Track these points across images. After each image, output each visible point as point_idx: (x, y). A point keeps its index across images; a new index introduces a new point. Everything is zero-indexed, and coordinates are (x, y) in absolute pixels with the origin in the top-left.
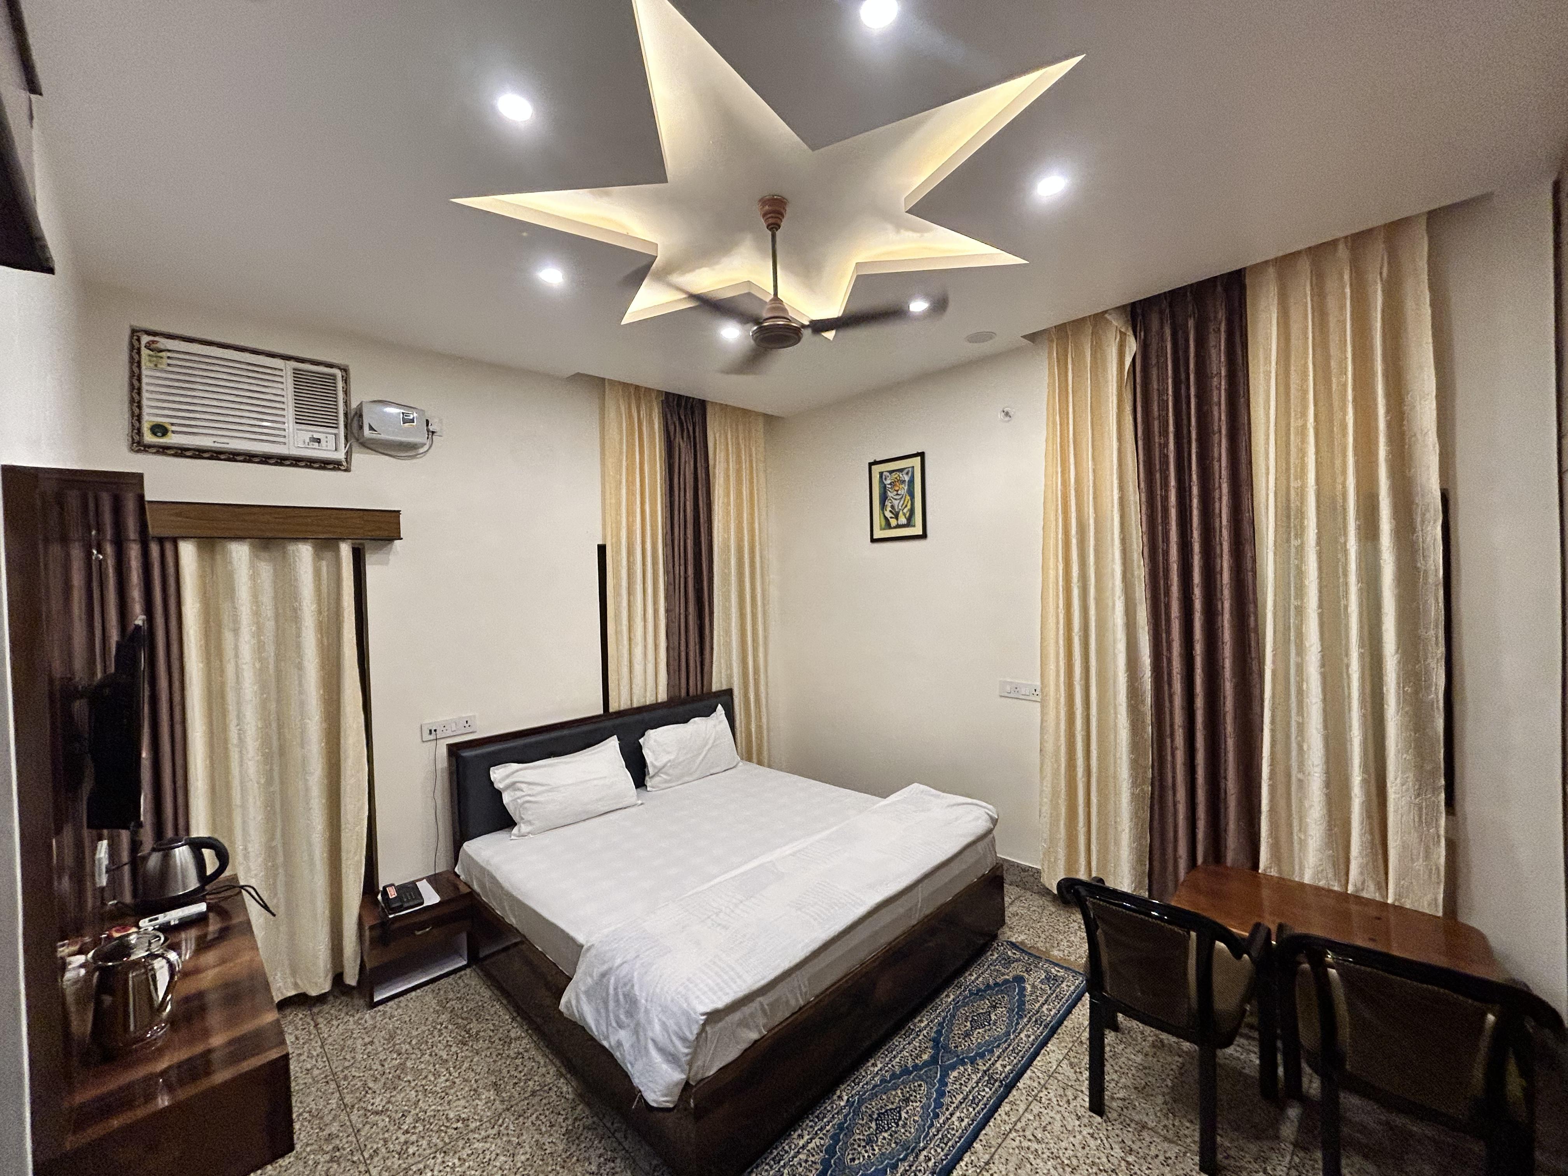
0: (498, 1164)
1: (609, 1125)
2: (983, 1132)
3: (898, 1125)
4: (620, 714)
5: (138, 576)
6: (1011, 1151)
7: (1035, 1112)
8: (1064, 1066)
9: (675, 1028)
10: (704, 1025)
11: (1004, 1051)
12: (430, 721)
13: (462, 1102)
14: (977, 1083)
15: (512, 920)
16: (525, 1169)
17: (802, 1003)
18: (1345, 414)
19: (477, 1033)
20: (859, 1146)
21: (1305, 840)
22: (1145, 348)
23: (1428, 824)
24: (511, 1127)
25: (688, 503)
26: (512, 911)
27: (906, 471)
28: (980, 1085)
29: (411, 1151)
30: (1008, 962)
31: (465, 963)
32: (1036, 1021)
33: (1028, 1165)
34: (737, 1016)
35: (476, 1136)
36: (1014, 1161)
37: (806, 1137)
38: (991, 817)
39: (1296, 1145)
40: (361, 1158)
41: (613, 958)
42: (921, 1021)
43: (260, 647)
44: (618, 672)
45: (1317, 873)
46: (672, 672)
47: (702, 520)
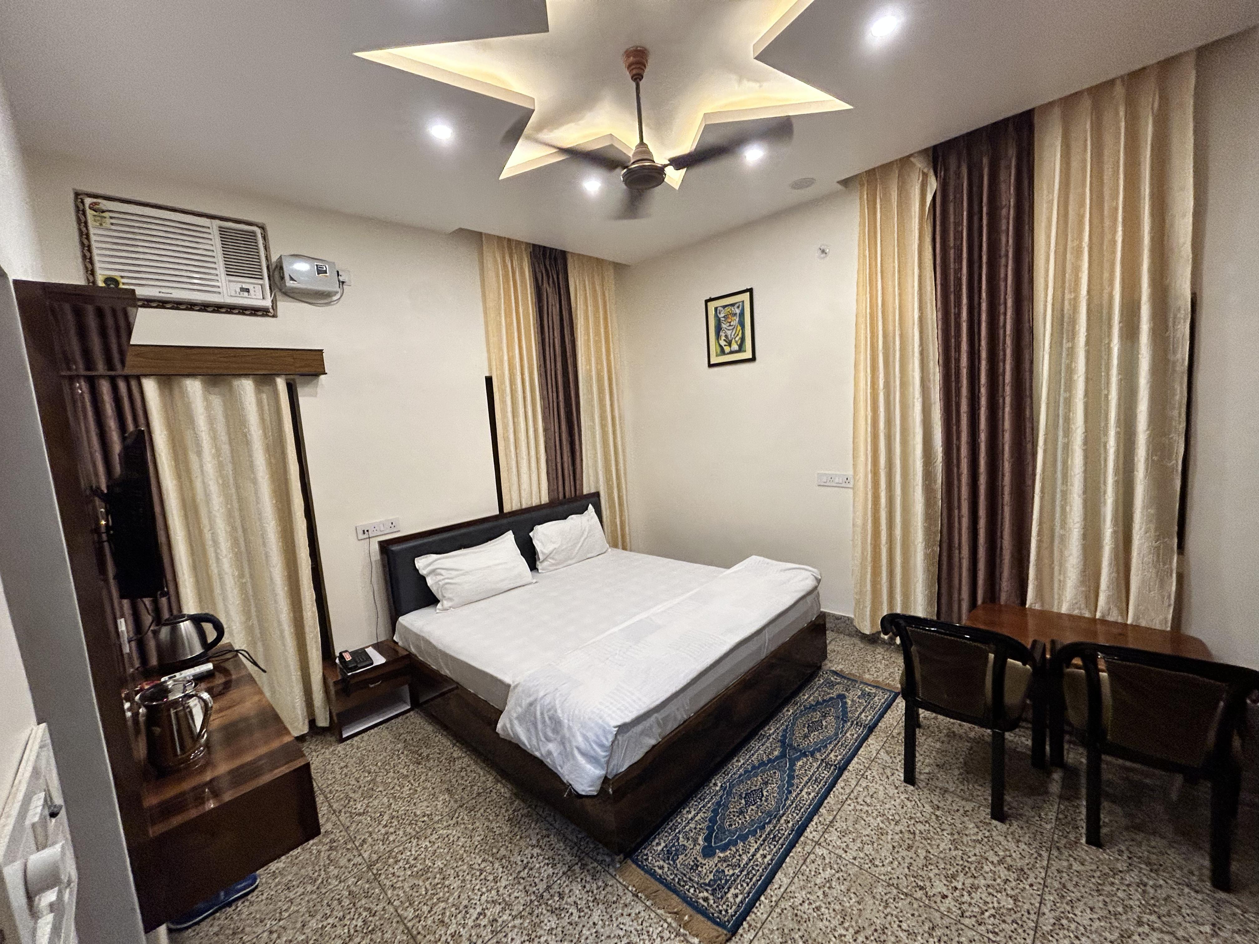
0: (461, 844)
1: (541, 813)
2: (826, 801)
3: (761, 800)
4: (513, 513)
5: (112, 410)
6: (848, 812)
7: (864, 785)
8: (882, 754)
9: (594, 738)
10: (616, 735)
11: (835, 746)
12: (364, 523)
13: (425, 804)
14: (818, 768)
15: (446, 672)
16: (482, 846)
17: (685, 717)
18: (1115, 233)
19: (428, 756)
20: (734, 816)
21: (1064, 581)
22: (944, 187)
23: (1164, 564)
24: (466, 817)
25: (556, 340)
26: (447, 665)
27: (737, 305)
28: (820, 769)
29: (391, 839)
30: (832, 685)
31: (409, 707)
32: (857, 723)
33: (863, 822)
34: (639, 728)
35: (440, 825)
36: (851, 819)
37: (693, 813)
38: (816, 578)
39: (1060, 797)
40: (354, 846)
41: (537, 691)
42: (769, 729)
43: (220, 466)
44: (509, 480)
45: (1073, 605)
46: (551, 479)
47: (568, 354)
